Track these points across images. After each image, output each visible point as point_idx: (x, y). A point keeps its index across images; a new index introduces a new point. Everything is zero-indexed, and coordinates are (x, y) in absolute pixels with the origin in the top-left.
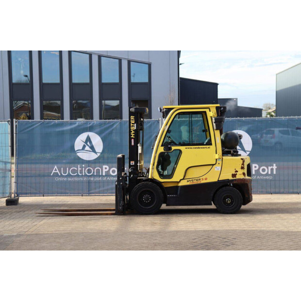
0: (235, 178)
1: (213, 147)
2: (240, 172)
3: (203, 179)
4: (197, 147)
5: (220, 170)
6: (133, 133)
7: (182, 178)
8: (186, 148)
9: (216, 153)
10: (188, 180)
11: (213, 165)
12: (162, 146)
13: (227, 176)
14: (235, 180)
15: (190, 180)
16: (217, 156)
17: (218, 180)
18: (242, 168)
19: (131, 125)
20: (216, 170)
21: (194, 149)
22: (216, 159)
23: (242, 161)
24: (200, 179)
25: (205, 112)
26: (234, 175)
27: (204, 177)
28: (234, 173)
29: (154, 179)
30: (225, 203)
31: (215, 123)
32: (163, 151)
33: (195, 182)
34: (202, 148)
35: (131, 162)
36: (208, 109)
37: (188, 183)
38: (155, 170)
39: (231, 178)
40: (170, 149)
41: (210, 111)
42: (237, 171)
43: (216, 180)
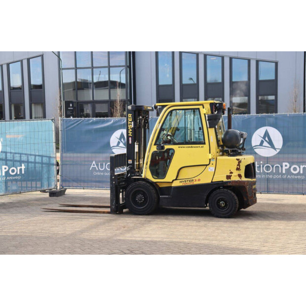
0: (229, 180)
1: (206, 146)
2: (236, 173)
3: (196, 180)
4: (190, 146)
5: (214, 171)
6: (131, 132)
7: (175, 178)
8: (179, 147)
9: (210, 153)
10: (181, 180)
11: (207, 165)
12: (155, 145)
13: (221, 177)
14: (230, 182)
15: (183, 180)
16: (210, 156)
17: (212, 182)
18: (238, 169)
19: (129, 123)
20: (209, 170)
21: (187, 148)
22: (210, 159)
23: (237, 162)
24: (192, 181)
25: (199, 109)
26: (228, 177)
27: (197, 178)
28: (229, 174)
29: (147, 179)
30: (219, 206)
31: (208, 120)
32: (156, 150)
33: (188, 183)
34: (195, 147)
35: (129, 161)
36: (202, 106)
37: (181, 184)
38: (148, 170)
39: (225, 180)
40: (163, 148)
41: (204, 108)
42: (231, 173)
43: (209, 181)
